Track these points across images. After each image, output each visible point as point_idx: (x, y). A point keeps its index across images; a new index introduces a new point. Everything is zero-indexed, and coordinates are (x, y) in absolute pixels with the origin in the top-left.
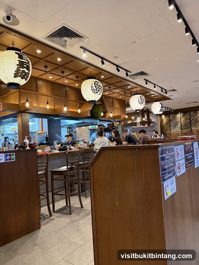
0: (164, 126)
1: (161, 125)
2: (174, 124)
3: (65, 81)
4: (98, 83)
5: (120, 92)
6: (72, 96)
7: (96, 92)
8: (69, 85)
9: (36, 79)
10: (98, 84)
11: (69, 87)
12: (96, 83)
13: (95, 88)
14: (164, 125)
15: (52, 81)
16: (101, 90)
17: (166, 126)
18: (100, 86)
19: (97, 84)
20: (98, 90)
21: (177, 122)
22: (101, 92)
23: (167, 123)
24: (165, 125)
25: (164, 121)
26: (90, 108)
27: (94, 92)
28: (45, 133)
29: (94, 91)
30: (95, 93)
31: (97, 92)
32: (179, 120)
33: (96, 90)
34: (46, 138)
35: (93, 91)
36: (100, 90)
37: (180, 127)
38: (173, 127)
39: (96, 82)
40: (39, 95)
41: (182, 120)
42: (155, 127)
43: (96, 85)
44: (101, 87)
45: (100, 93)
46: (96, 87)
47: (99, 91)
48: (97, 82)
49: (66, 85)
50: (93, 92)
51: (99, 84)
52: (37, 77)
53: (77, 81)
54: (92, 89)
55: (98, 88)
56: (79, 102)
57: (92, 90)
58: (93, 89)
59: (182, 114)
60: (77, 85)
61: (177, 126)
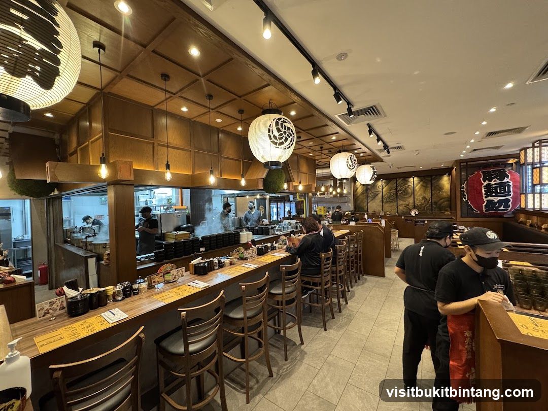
0: (358, 197)
1: (355, 195)
2: (373, 194)
3: (217, 120)
4: (285, 122)
5: (314, 147)
6: (230, 150)
7: (279, 141)
8: (224, 129)
9: (152, 110)
10: (284, 124)
11: (224, 132)
12: (280, 122)
13: (277, 134)
14: (358, 195)
15: (190, 119)
16: (291, 138)
17: (361, 197)
18: (289, 129)
19: (282, 125)
20: (284, 138)
21: (377, 191)
22: (291, 143)
23: (362, 193)
24: (360, 195)
25: (358, 190)
26: (263, 174)
27: (276, 144)
28: (185, 209)
29: (276, 141)
30: (277, 146)
31: (282, 143)
32: (381, 190)
33: (280, 139)
34: (188, 217)
35: (273, 139)
36: (289, 139)
37: (381, 199)
38: (371, 199)
39: (280, 119)
40: (160, 147)
41: (384, 190)
42: (346, 198)
43: (280, 127)
44: (292, 131)
45: (290, 145)
46: (279, 130)
47: (286, 140)
48: (282, 120)
49: (218, 128)
50: (273, 142)
51: (287, 125)
52: (153, 107)
53: (241, 121)
54: (270, 136)
55: (285, 133)
56: (244, 162)
57: (271, 139)
58: (272, 136)
59: (384, 181)
60: (240, 129)
61: (377, 198)
